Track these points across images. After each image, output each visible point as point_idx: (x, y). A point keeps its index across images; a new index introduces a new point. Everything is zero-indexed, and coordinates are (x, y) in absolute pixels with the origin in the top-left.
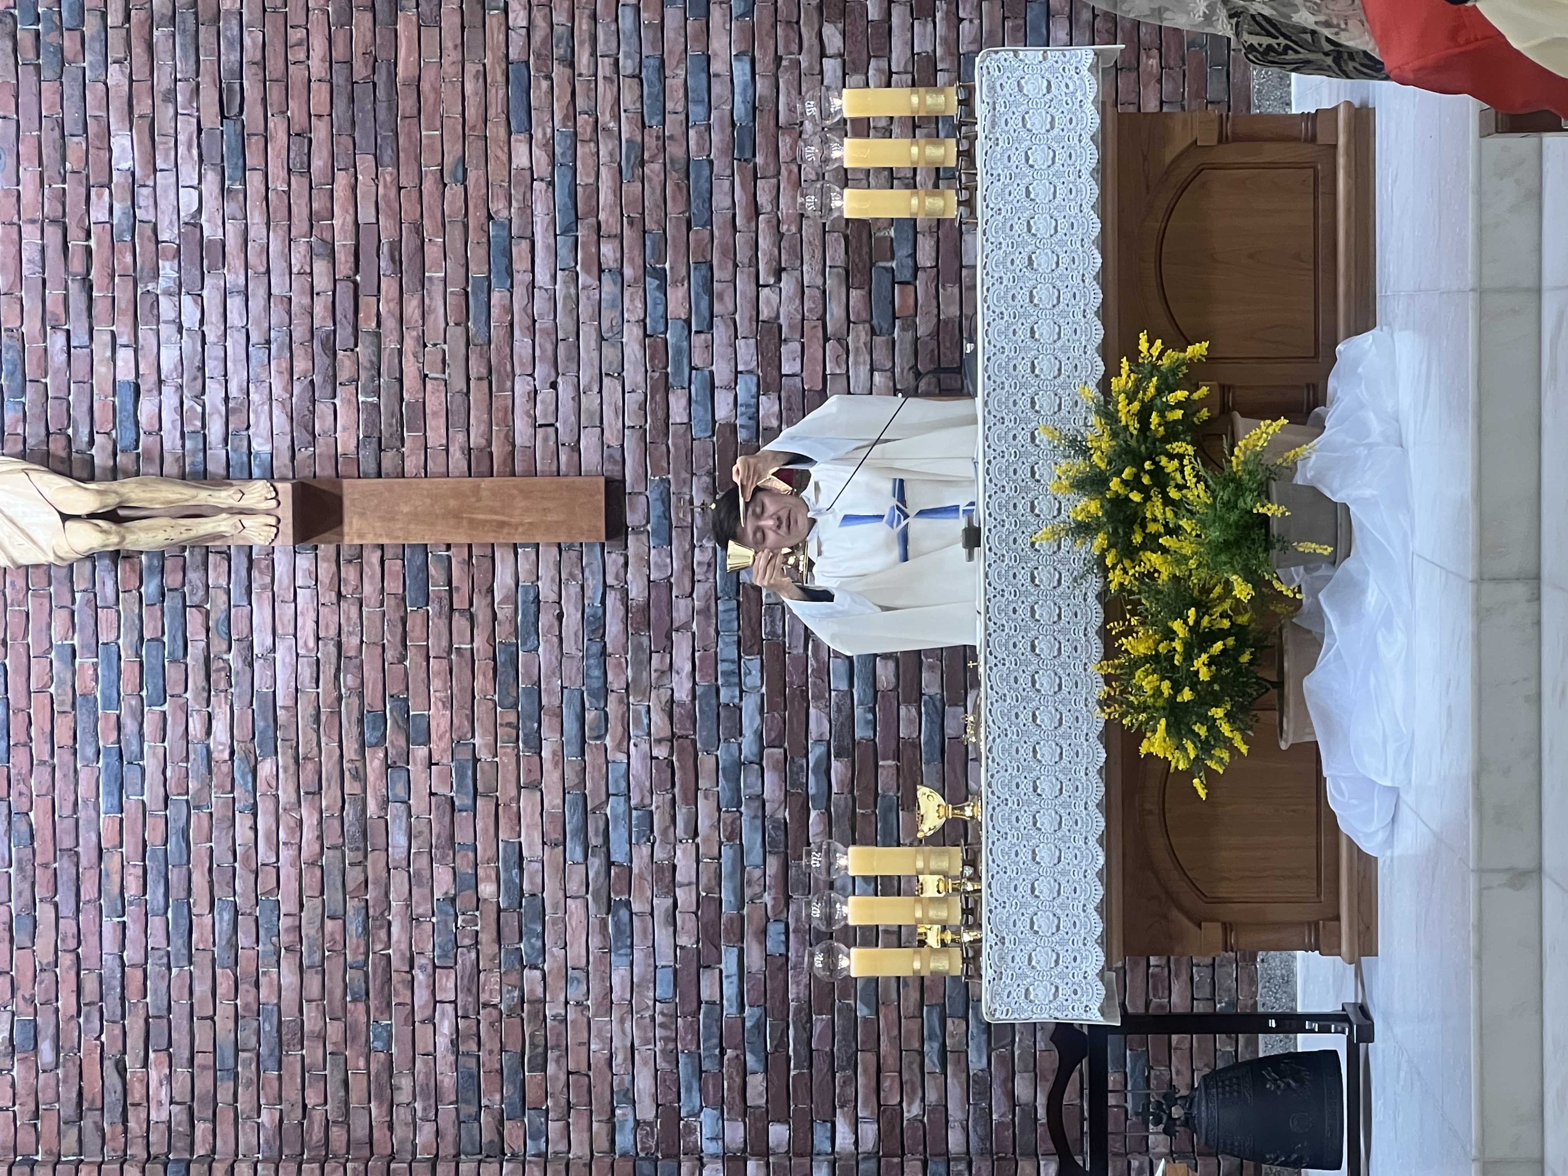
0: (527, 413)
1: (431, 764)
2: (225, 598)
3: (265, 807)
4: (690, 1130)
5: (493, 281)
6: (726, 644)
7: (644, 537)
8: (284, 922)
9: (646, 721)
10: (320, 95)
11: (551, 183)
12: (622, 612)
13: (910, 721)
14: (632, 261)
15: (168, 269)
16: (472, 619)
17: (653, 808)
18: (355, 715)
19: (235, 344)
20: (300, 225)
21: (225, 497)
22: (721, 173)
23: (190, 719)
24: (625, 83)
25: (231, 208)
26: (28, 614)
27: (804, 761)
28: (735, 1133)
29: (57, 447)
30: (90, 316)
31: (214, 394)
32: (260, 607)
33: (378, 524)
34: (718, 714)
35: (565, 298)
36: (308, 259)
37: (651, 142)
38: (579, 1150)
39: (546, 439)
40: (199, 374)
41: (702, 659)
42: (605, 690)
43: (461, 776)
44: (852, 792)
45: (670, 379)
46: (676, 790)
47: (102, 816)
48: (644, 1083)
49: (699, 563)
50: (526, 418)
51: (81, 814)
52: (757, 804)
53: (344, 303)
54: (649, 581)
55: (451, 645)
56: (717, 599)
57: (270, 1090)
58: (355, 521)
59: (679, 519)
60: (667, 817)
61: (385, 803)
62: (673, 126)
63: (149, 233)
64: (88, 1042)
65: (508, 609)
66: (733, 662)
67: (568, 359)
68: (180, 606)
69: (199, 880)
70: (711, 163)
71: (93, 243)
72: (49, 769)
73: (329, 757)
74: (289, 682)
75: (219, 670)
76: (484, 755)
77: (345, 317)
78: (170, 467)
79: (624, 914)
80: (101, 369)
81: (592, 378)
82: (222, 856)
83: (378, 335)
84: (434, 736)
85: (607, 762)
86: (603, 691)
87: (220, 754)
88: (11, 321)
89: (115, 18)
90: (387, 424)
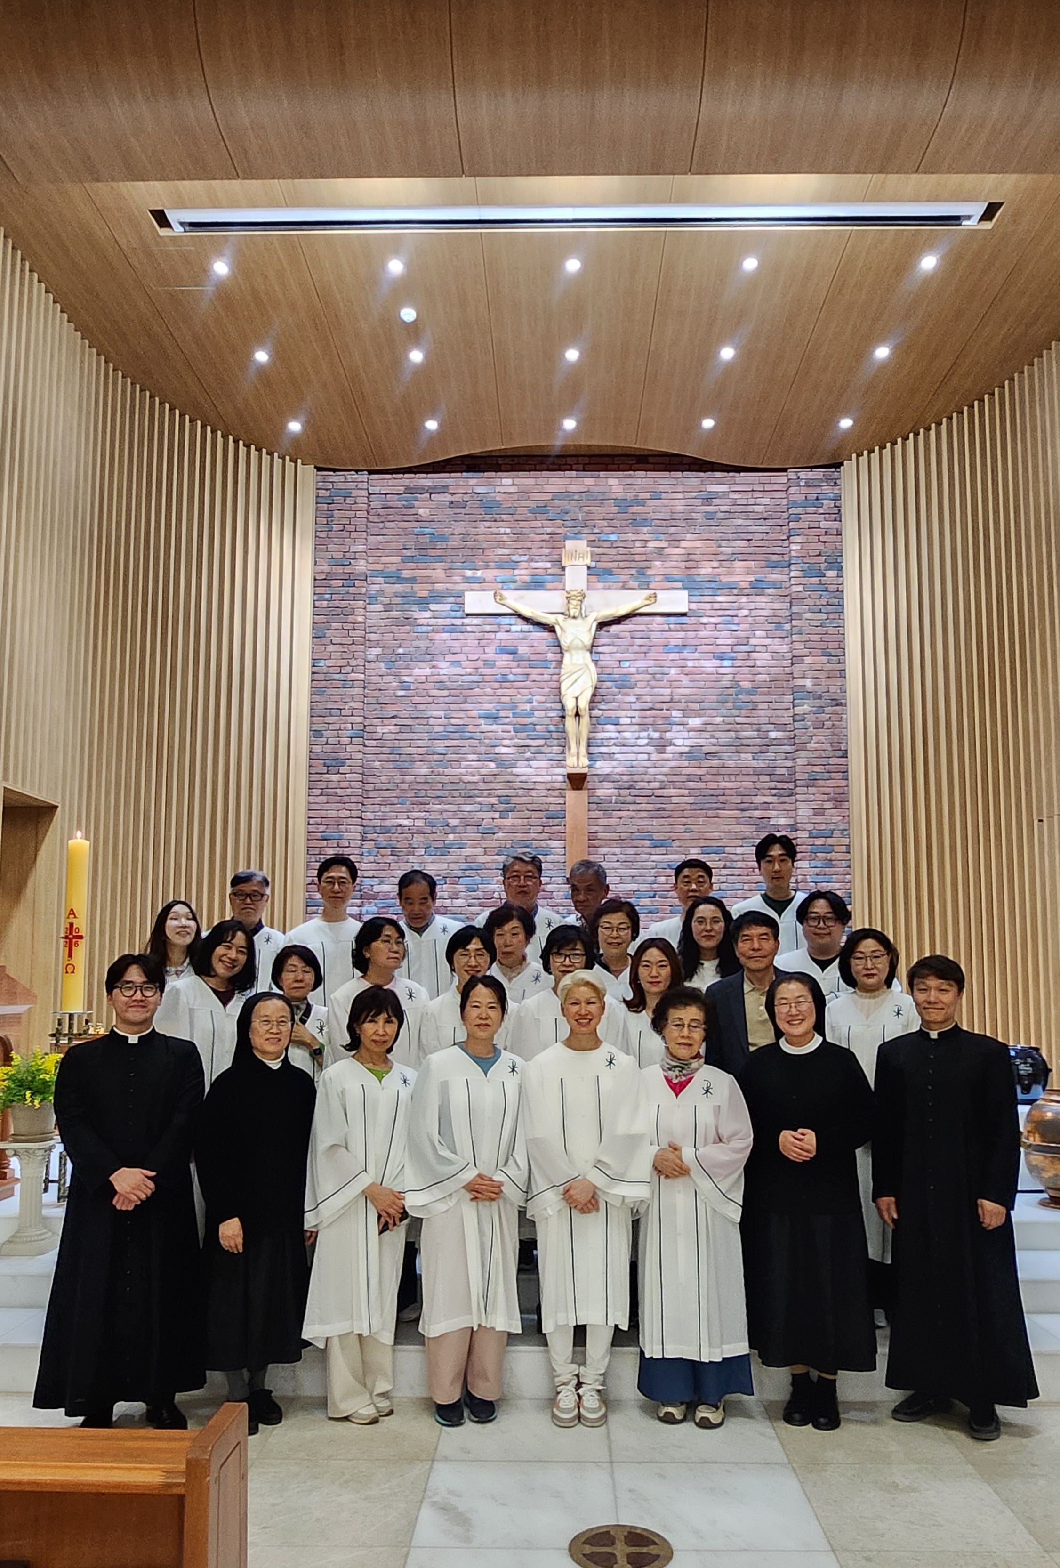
1: (493, 819)
2: (549, 752)
3: (480, 764)
4: (370, 903)
5: (653, 841)
8: (441, 770)
10: (713, 785)
15: (656, 735)
18: (510, 794)
19: (632, 756)
20: (672, 778)
23: (509, 740)
25: (677, 756)
26: (543, 688)
29: (598, 699)
30: (641, 710)
31: (616, 749)
32: (546, 763)
33: (573, 802)
35: (647, 865)
36: (660, 781)
40: (622, 745)
43: (489, 829)
47: (477, 711)
48: (385, 888)
51: (478, 705)
53: (646, 792)
54: (553, 892)
55: (532, 826)
57: (387, 765)
58: (574, 795)
60: (474, 897)
61: (480, 804)
63: (669, 729)
64: (403, 707)
65: (544, 845)
67: (627, 866)
68: (546, 737)
69: (456, 743)
71: (665, 711)
72: (493, 695)
73: (496, 786)
74: (521, 772)
75: (525, 750)
76: (496, 836)
77: (641, 793)
79: (443, 882)
80: (623, 713)
81: (621, 874)
83: (635, 803)
84: (502, 820)
87: (497, 750)
88: (639, 684)
89: (738, 720)
90: (605, 806)
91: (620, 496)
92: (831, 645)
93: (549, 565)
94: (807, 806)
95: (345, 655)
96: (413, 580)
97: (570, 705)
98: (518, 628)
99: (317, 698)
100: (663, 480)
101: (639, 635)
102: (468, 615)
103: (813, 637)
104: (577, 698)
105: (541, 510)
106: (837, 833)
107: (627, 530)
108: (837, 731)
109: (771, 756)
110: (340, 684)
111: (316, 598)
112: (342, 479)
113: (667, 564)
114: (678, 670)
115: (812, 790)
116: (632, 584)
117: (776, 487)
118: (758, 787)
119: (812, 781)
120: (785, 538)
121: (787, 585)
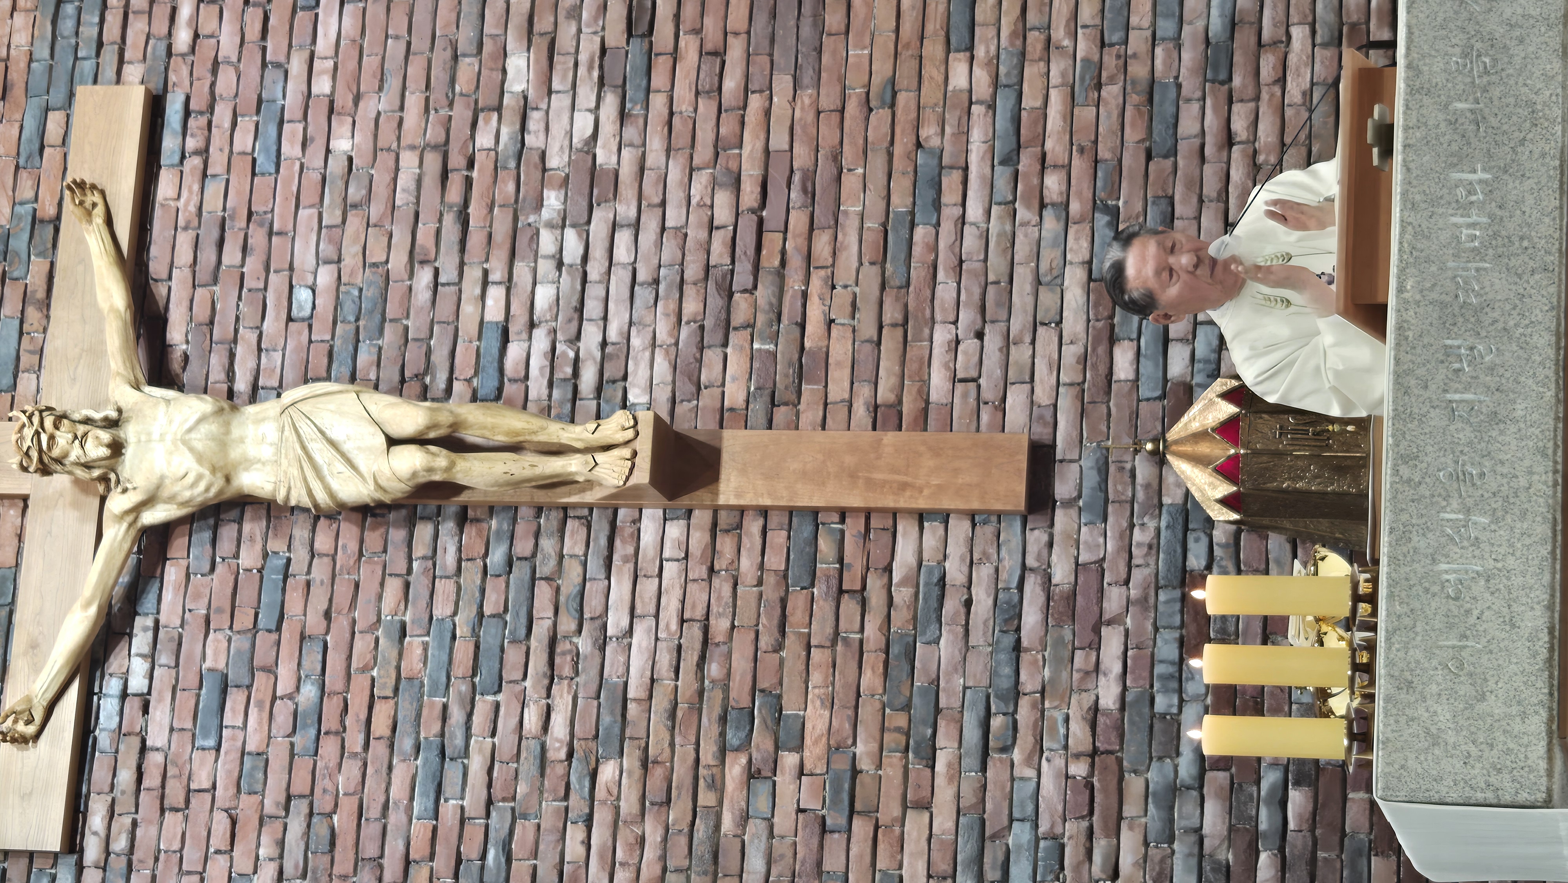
0: (946, 366)
1: (801, 773)
2: (579, 569)
3: (602, 817)
5: (917, 216)
6: (1166, 642)
7: (1074, 512)
9: (1062, 731)
10: (738, 11)
11: (992, 107)
12: (1041, 599)
14: (1080, 194)
15: (553, 200)
16: (864, 603)
17: (1066, 840)
18: (717, 711)
19: (619, 282)
20: (704, 151)
22: (1190, 95)
23: (526, 710)
25: (631, 133)
26: (357, 585)
27: (1255, 788)
30: (462, 249)
31: (591, 336)
32: (619, 582)
33: (760, 482)
34: (1151, 727)
35: (999, 235)
36: (709, 190)
37: (1110, 61)
39: (965, 395)
40: (576, 316)
41: (1135, 658)
42: (1016, 693)
43: (836, 791)
44: (1312, 830)
45: (1117, 330)
46: (1095, 818)
47: (414, 821)
49: (1139, 545)
50: (943, 370)
51: (391, 819)
52: (1193, 838)
53: (746, 239)
54: (1077, 564)
55: (837, 633)
56: (1157, 588)
58: (732, 478)
59: (1116, 491)
60: (1082, 850)
61: (745, 818)
62: (1137, 41)
63: (536, 159)
65: (908, 592)
66: (1172, 663)
67: (998, 304)
68: (527, 577)
70: (1179, 86)
71: (475, 175)
72: (360, 763)
73: (683, 760)
74: (644, 670)
75: (564, 653)
76: (865, 764)
77: (745, 253)
80: (469, 309)
81: (1024, 326)
82: (547, 877)
83: (780, 276)
84: (808, 741)
85: (1013, 779)
86: (1012, 695)
87: (557, 753)
88: (376, 255)
90: (783, 375)
98: (139, 667)
101: (208, 255)
114: (341, 129)
116: (36, 276)
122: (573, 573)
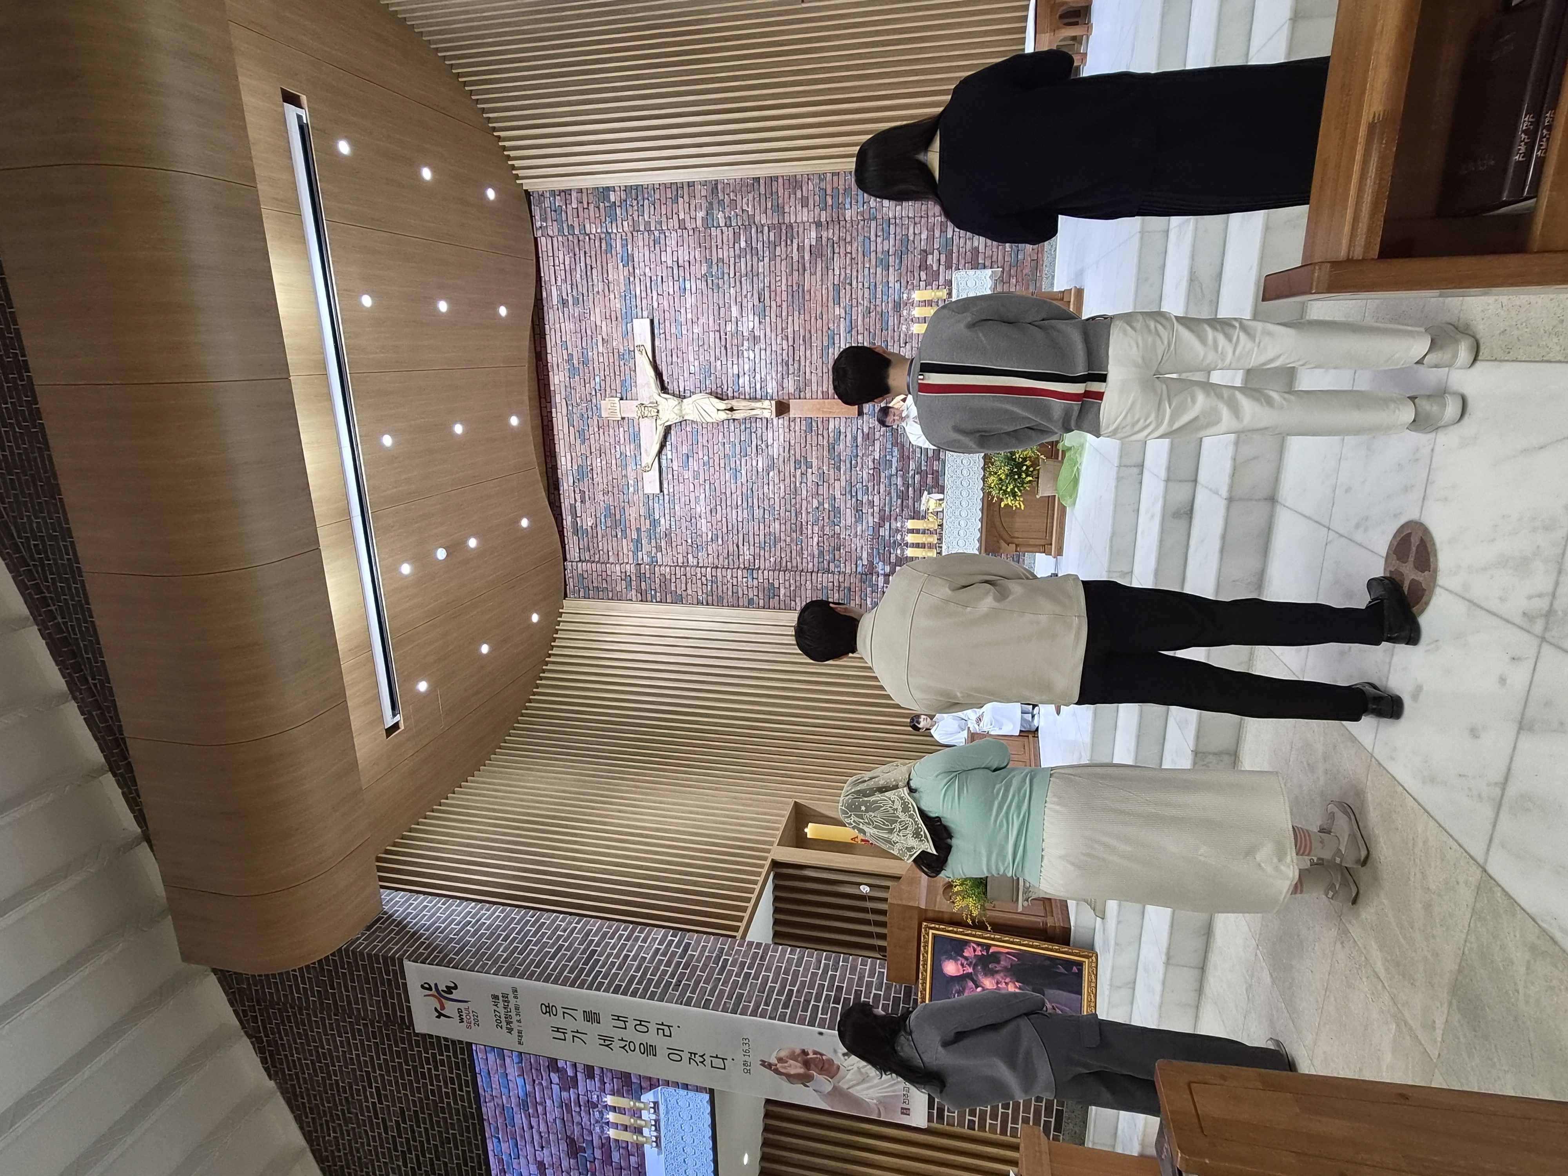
1: (812, 473)
2: (761, 430)
3: (771, 483)
4: (876, 567)
5: (829, 346)
6: (889, 444)
8: (776, 512)
9: (867, 464)
10: (784, 294)
11: (845, 319)
12: (862, 435)
13: (936, 465)
15: (746, 343)
16: (823, 436)
17: (869, 486)
19: (763, 362)
20: (779, 331)
21: (758, 405)
23: (753, 461)
24: (865, 290)
25: (762, 327)
27: (908, 475)
28: (888, 569)
29: (719, 391)
30: (727, 356)
31: (758, 377)
32: (770, 433)
33: (799, 411)
34: (886, 462)
36: (782, 340)
37: (872, 307)
38: (849, 571)
40: (754, 371)
41: (882, 448)
42: (857, 456)
43: (820, 478)
46: (875, 482)
47: (732, 485)
48: (865, 555)
51: (727, 484)
52: (896, 486)
53: (791, 353)
55: (818, 443)
57: (773, 553)
58: (793, 411)
60: (872, 489)
61: (801, 483)
62: (878, 302)
63: (741, 334)
64: (730, 540)
65: (833, 434)
66: (890, 448)
68: (750, 432)
69: (755, 501)
70: (888, 312)
71: (727, 337)
72: (719, 472)
73: (787, 471)
74: (777, 452)
75: (760, 449)
76: (826, 472)
77: (791, 356)
78: (747, 397)
79: (861, 513)
80: (729, 370)
82: (761, 496)
83: (799, 361)
84: (813, 467)
85: (857, 474)
87: (760, 470)
88: (707, 359)
89: (732, 275)
90: (802, 385)
91: (567, 375)
92: (669, 195)
93: (621, 429)
94: (800, 213)
95: (694, 581)
96: (638, 530)
97: (723, 416)
98: (669, 453)
99: (725, 601)
100: (552, 340)
101: (669, 358)
102: (661, 491)
103: (664, 212)
104: (718, 410)
105: (581, 433)
106: (823, 185)
107: (591, 368)
108: (738, 188)
109: (760, 245)
110: (715, 586)
111: (654, 601)
112: (571, 580)
113: (615, 336)
114: (695, 326)
115: (787, 210)
116: (632, 364)
117: (550, 246)
118: (785, 256)
119: (779, 209)
120: (587, 238)
121: (624, 234)
122: (759, 430)
